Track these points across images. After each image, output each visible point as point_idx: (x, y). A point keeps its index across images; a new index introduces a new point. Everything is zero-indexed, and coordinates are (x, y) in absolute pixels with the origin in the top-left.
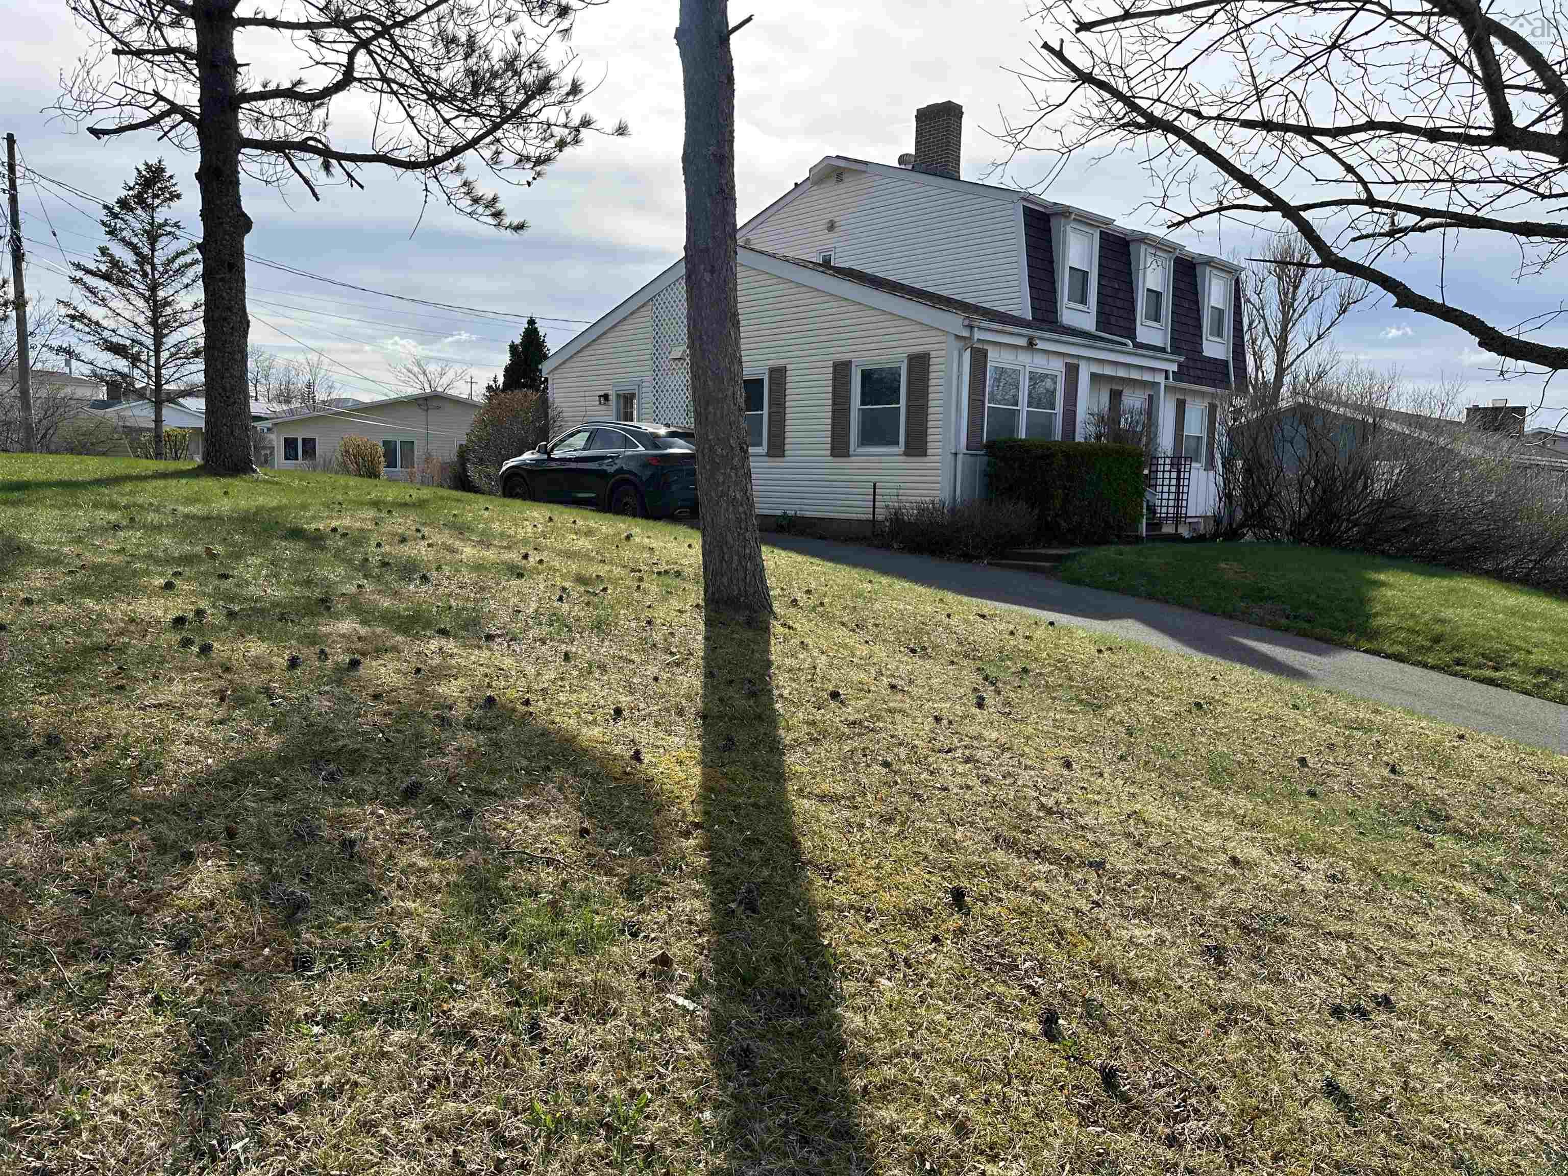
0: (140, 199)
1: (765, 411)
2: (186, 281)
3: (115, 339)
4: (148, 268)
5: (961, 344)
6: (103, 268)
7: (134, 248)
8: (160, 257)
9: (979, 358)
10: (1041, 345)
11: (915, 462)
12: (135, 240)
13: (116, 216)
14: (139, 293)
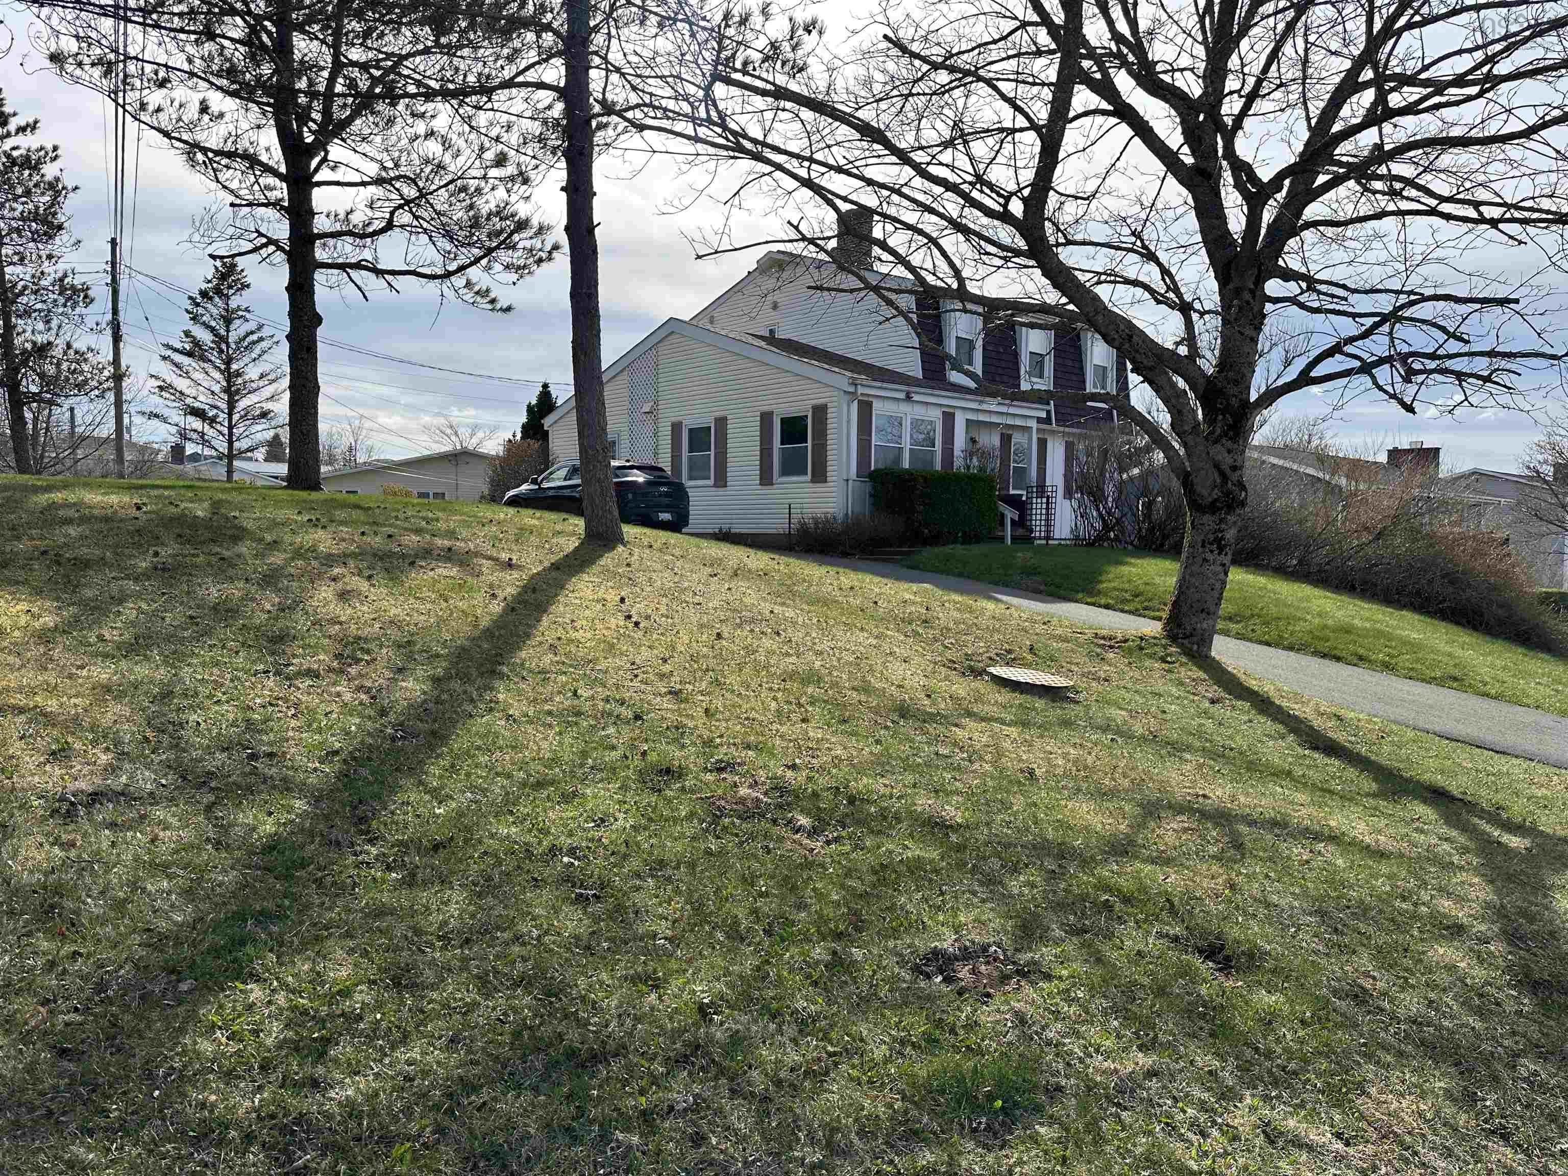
0: (218, 291)
1: (712, 453)
2: (254, 355)
3: (197, 405)
4: (224, 347)
5: (847, 397)
6: (187, 347)
7: (212, 330)
8: (233, 337)
9: (865, 409)
10: (916, 398)
11: (819, 488)
12: (213, 324)
13: (198, 305)
14: (216, 367)
